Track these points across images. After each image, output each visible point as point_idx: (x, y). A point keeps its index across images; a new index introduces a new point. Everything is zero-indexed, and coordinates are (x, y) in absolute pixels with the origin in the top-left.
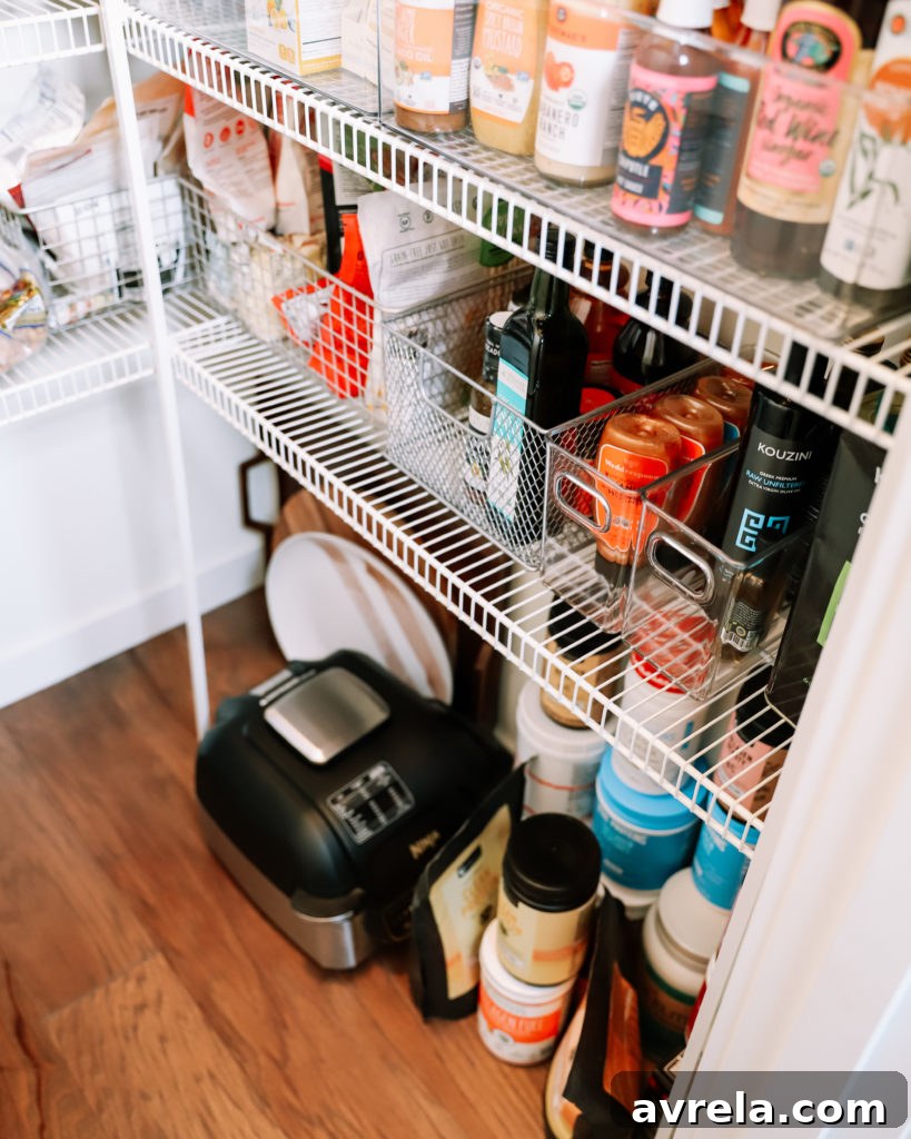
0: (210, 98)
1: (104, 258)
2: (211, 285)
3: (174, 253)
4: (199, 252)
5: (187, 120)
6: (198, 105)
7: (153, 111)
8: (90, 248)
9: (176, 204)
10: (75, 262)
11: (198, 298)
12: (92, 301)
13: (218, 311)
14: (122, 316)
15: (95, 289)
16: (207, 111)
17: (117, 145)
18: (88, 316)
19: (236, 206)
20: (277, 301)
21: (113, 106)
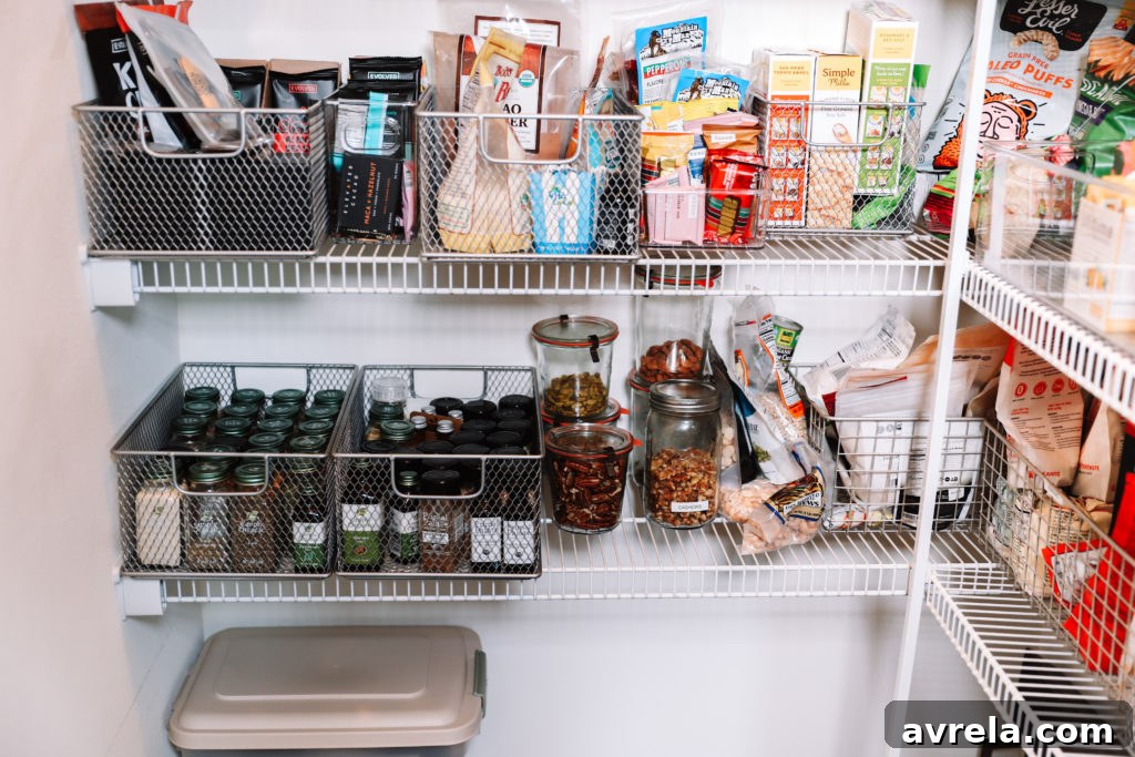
0: (1031, 353)
1: (893, 477)
2: (990, 529)
3: (962, 491)
4: (987, 495)
5: (1005, 369)
6: (1018, 357)
7: (975, 357)
8: (881, 464)
9: (976, 446)
10: (864, 473)
11: (975, 540)
12: (870, 514)
13: (989, 556)
14: (893, 536)
15: (876, 504)
16: (1026, 364)
17: (929, 379)
18: (862, 526)
19: (1032, 455)
20: (1048, 554)
21: (935, 344)
